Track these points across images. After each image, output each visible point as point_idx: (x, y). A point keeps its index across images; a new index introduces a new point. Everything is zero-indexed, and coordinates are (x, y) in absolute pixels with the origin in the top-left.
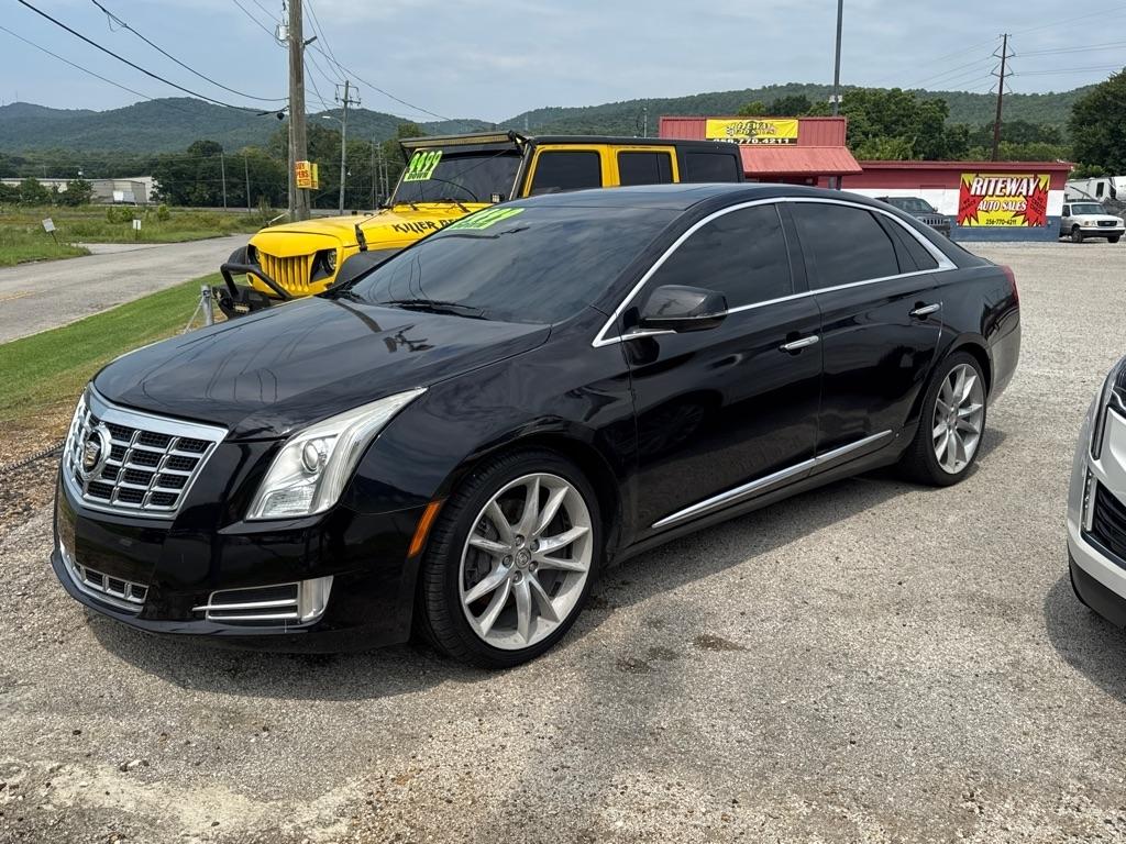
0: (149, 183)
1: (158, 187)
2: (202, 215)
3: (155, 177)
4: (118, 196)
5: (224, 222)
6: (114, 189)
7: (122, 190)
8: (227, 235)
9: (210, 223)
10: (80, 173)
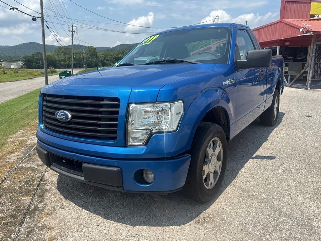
0: (21, 63)
1: (23, 64)
2: (29, 71)
3: (22, 61)
4: (12, 67)
5: (36, 74)
6: (11, 65)
7: (14, 65)
8: (35, 78)
9: (31, 74)
10: (2, 61)
